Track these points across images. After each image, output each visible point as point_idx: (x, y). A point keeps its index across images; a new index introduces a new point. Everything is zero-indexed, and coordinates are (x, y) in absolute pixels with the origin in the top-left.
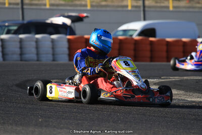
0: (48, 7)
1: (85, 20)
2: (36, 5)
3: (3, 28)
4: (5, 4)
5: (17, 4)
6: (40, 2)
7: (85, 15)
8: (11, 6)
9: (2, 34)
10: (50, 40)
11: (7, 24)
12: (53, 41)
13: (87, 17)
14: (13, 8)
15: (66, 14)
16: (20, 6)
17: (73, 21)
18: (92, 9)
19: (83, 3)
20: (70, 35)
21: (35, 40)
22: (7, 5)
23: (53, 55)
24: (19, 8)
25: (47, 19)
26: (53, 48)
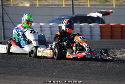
0: (89, 6)
1: (111, 14)
2: (82, 5)
3: (61, 20)
4: (63, 5)
5: (70, 5)
6: (85, 4)
7: (111, 11)
8: (67, 6)
9: (60, 24)
10: (89, 27)
11: (63, 18)
12: (91, 27)
13: (112, 12)
14: (68, 8)
15: (99, 11)
16: (71, 6)
17: (103, 15)
18: (116, 7)
19: (111, 3)
20: (101, 23)
21: (80, 27)
22: (64, 6)
23: (91, 36)
24: (71, 8)
25: (88, 14)
26: (91, 32)
